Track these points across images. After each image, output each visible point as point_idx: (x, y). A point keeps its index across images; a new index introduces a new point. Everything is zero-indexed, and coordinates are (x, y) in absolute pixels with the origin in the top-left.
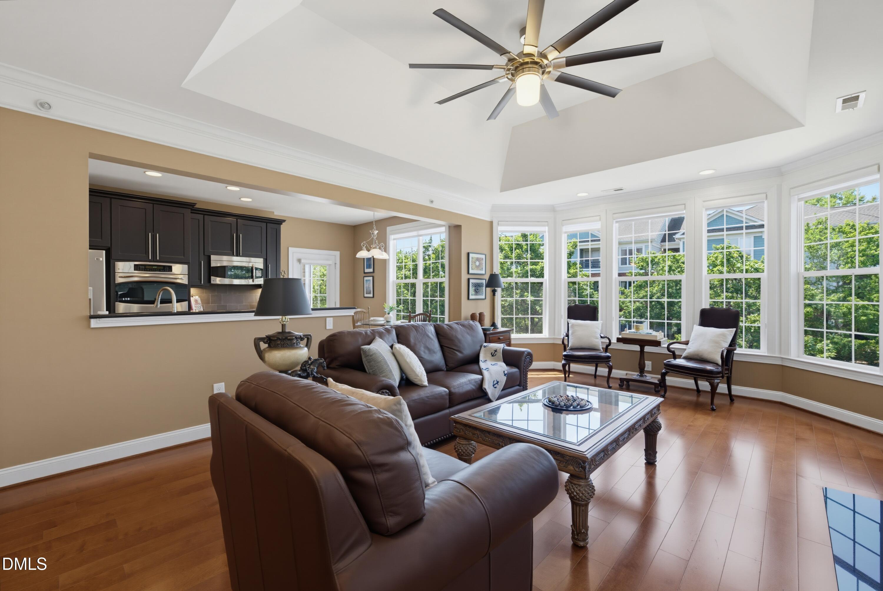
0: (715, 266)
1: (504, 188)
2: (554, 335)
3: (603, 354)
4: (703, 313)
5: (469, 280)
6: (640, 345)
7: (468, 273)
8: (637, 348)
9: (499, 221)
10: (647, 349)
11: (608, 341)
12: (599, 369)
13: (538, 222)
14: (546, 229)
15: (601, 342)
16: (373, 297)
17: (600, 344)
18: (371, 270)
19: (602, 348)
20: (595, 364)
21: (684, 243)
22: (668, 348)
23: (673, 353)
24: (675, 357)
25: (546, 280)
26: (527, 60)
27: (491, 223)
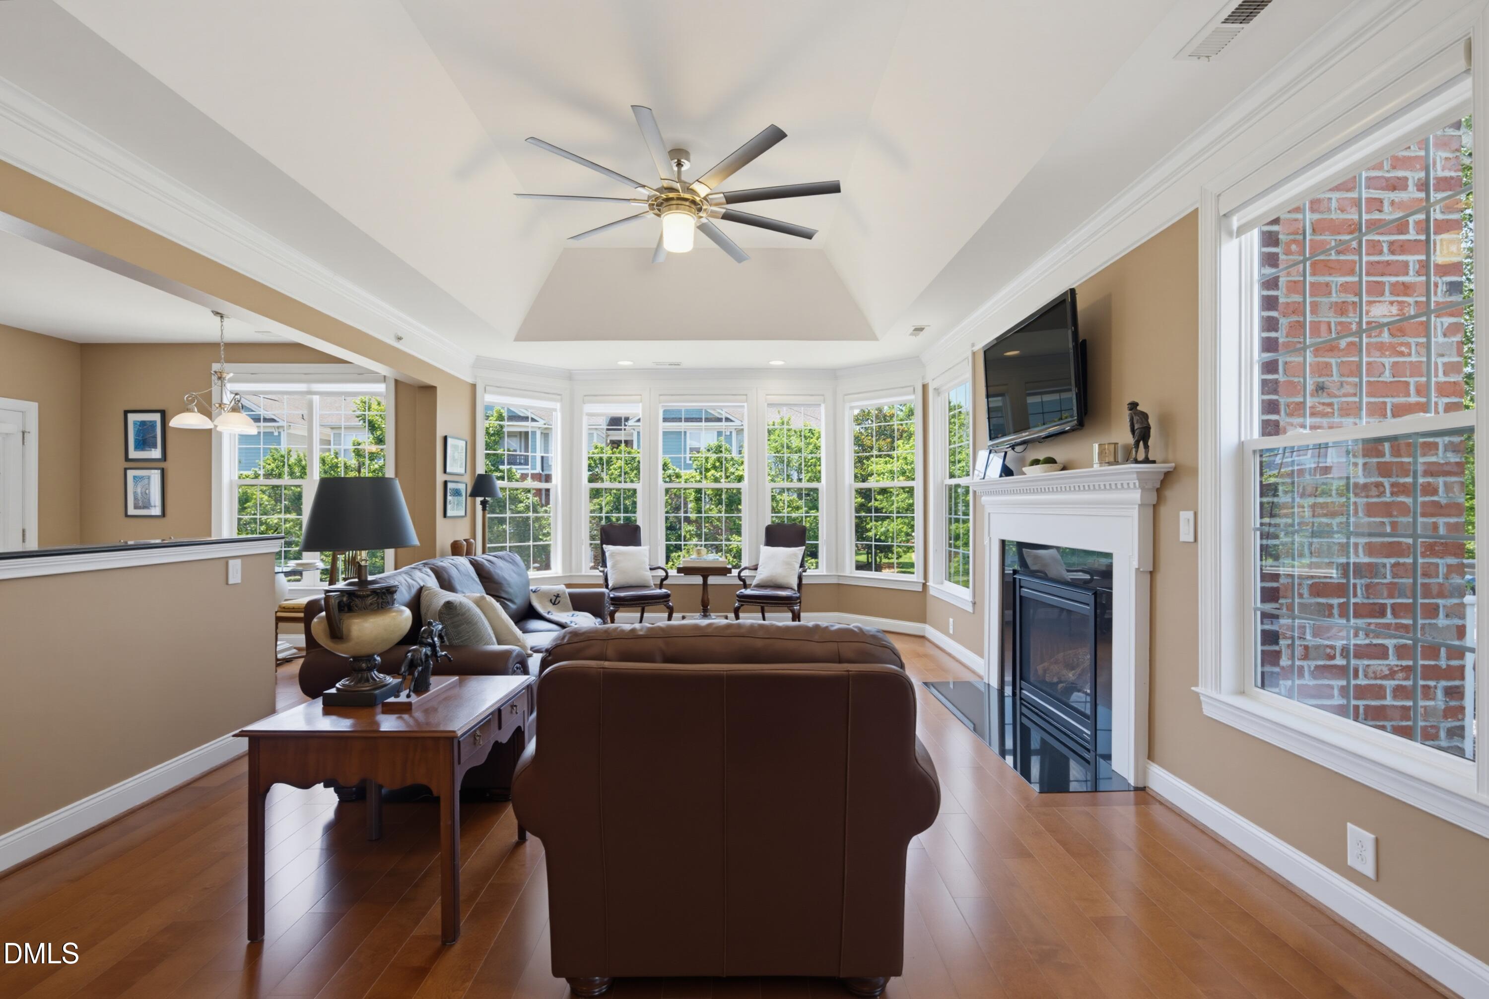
0: (707, 470)
1: (521, 337)
2: (571, 571)
3: (658, 591)
4: (769, 530)
5: (445, 483)
6: (702, 576)
7: (445, 471)
8: (698, 580)
9: (486, 385)
10: (712, 580)
11: (664, 574)
12: (646, 615)
13: (546, 394)
14: (558, 406)
15: (651, 578)
16: (164, 514)
17: (650, 577)
18: (156, 453)
19: (654, 585)
20: (640, 609)
21: (638, 433)
22: (739, 577)
23: (744, 581)
24: (745, 586)
25: (556, 486)
26: (671, 195)
27: (474, 386)
